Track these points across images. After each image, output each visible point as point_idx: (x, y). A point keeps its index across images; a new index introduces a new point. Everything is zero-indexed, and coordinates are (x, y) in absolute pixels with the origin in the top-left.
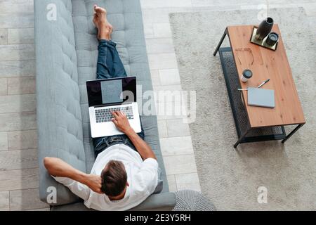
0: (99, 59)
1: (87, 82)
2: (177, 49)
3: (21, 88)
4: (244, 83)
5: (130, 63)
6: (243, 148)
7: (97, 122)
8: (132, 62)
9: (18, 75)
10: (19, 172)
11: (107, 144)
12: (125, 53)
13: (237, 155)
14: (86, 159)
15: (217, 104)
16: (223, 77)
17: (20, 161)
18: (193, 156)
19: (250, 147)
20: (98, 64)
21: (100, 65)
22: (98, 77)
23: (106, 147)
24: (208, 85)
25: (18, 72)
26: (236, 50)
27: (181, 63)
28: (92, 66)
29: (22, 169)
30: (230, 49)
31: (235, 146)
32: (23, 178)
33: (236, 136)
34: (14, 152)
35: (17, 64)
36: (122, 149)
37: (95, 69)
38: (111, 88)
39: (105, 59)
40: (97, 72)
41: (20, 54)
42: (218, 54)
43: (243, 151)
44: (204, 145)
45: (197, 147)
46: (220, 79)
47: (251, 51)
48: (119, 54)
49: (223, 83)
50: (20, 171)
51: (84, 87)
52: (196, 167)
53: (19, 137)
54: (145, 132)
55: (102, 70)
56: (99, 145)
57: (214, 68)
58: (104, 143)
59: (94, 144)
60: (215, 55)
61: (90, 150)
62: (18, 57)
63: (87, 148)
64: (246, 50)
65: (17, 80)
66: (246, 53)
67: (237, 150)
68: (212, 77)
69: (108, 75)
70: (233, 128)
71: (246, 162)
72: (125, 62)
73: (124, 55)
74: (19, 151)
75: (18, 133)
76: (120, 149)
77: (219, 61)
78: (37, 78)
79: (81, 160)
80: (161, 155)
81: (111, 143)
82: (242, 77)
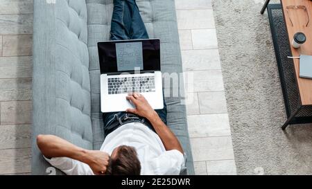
0: (115, 15)
1: (98, 43)
2: (215, 4)
3: (20, 48)
4: (296, 49)
5: (153, 21)
6: (293, 130)
7: (109, 93)
8: (155, 20)
9: (16, 33)
10: (12, 153)
11: (120, 122)
12: (148, 9)
13: (285, 139)
14: (94, 140)
15: (263, 75)
16: (271, 41)
17: (15, 138)
18: (230, 138)
19: (302, 130)
20: (112, 21)
21: (115, 23)
22: (112, 37)
23: (119, 125)
24: (252, 50)
25: (16, 29)
26: (287, 8)
27: (219, 22)
28: (106, 24)
29: (17, 149)
30: (280, 6)
31: (283, 128)
32: (16, 160)
33: (285, 115)
34: (7, 127)
35: (16, 19)
36: (139, 129)
37: (109, 27)
38: (129, 52)
39: (122, 15)
40: (112, 31)
41: (19, 6)
42: (266, 12)
43: (293, 134)
44: (245, 125)
45: (235, 127)
46: (268, 43)
47: (306, 10)
48: (140, 9)
49: (272, 49)
50: (14, 150)
51: (95, 49)
52: (233, 152)
53: (14, 109)
54: (168, 108)
55: (119, 30)
56: (110, 122)
57: (261, 29)
58: (116, 121)
59: (104, 121)
60: (262, 13)
61: (99, 128)
62: (16, 10)
63: (96, 126)
64: (299, 7)
65: (15, 38)
66: (300, 12)
67: (286, 133)
68: (258, 40)
69: (125, 36)
70: (282, 105)
71: (296, 148)
72: (148, 19)
73: (146, 11)
74: (14, 126)
75: (14, 104)
76: (135, 128)
77: (267, 21)
78: (35, 37)
79: (87, 140)
80: (188, 137)
81: (124, 121)
82: (292, 42)
